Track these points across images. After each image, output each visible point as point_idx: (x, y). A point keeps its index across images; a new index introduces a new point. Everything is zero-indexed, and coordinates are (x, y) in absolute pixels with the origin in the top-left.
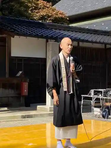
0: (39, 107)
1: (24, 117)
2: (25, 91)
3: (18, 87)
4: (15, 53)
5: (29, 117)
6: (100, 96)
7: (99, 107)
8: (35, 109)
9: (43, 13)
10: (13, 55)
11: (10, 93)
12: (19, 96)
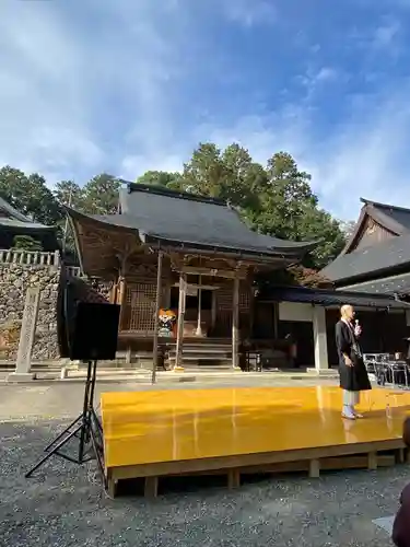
0: (308, 369)
1: (293, 378)
2: (294, 352)
3: (287, 349)
4: (283, 316)
5: (300, 378)
6: (374, 362)
7: (373, 372)
8: (305, 372)
9: (308, 279)
10: (281, 318)
11: (280, 354)
12: (289, 357)
